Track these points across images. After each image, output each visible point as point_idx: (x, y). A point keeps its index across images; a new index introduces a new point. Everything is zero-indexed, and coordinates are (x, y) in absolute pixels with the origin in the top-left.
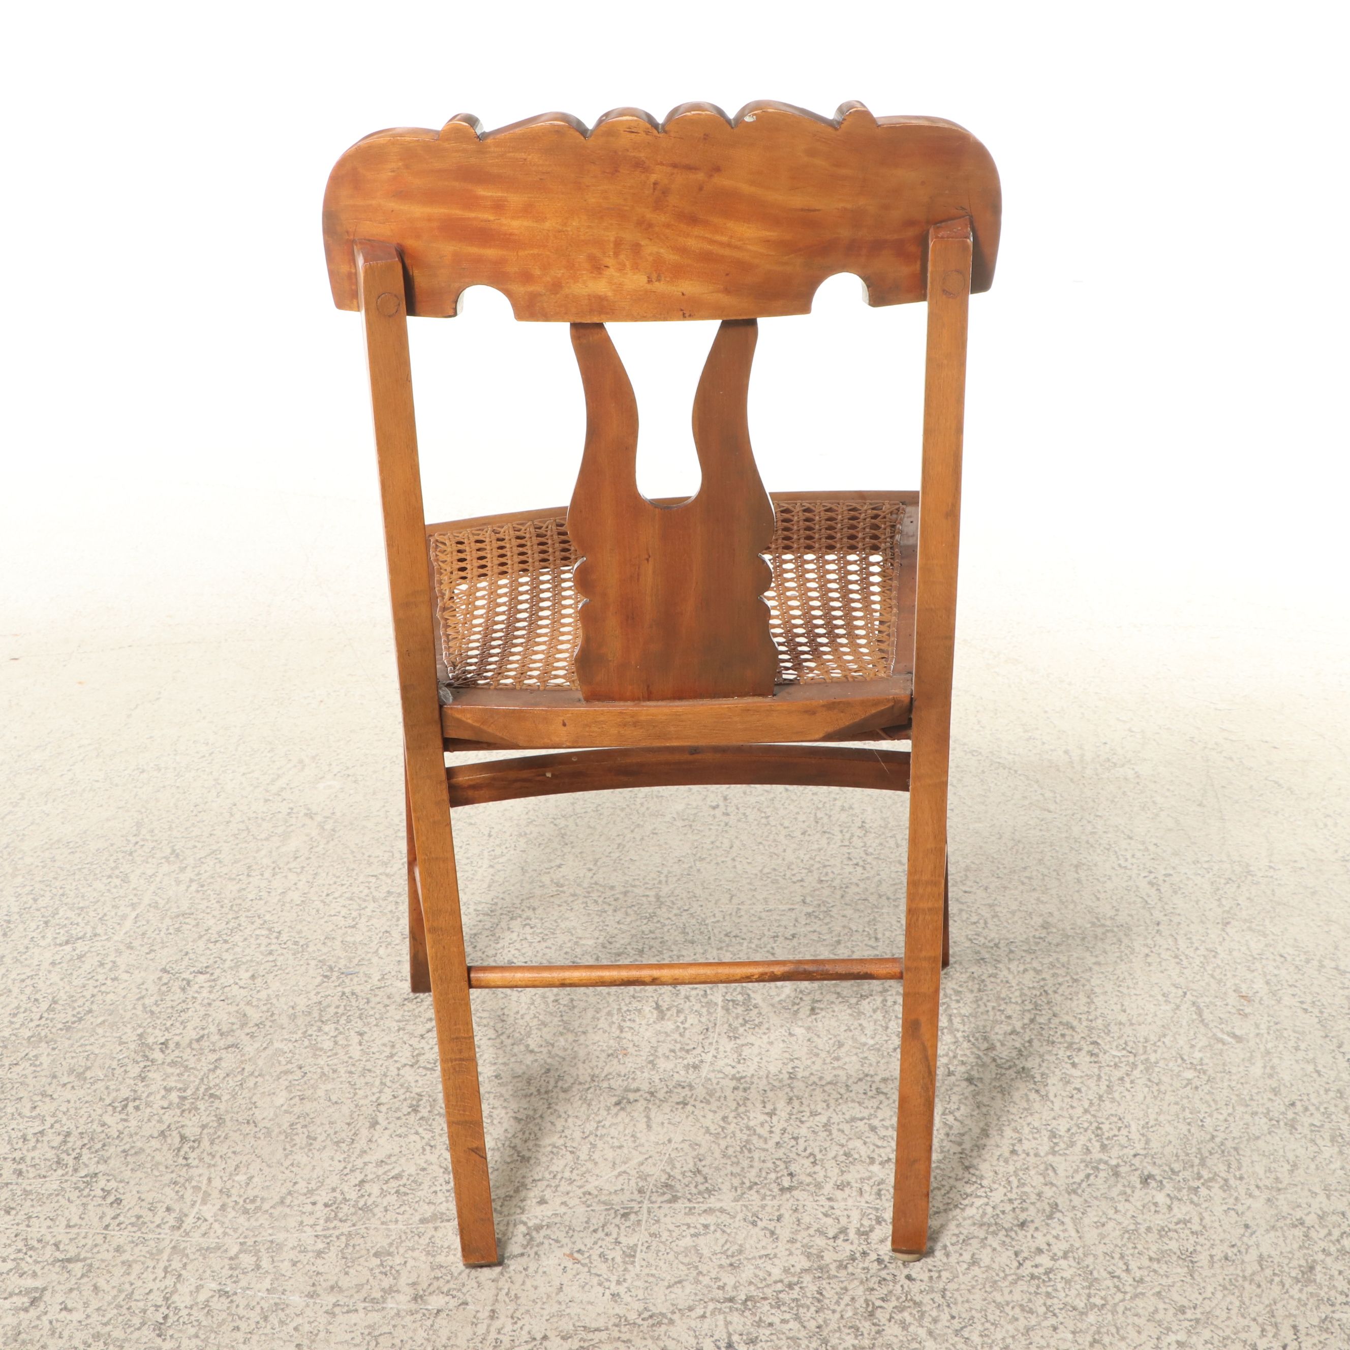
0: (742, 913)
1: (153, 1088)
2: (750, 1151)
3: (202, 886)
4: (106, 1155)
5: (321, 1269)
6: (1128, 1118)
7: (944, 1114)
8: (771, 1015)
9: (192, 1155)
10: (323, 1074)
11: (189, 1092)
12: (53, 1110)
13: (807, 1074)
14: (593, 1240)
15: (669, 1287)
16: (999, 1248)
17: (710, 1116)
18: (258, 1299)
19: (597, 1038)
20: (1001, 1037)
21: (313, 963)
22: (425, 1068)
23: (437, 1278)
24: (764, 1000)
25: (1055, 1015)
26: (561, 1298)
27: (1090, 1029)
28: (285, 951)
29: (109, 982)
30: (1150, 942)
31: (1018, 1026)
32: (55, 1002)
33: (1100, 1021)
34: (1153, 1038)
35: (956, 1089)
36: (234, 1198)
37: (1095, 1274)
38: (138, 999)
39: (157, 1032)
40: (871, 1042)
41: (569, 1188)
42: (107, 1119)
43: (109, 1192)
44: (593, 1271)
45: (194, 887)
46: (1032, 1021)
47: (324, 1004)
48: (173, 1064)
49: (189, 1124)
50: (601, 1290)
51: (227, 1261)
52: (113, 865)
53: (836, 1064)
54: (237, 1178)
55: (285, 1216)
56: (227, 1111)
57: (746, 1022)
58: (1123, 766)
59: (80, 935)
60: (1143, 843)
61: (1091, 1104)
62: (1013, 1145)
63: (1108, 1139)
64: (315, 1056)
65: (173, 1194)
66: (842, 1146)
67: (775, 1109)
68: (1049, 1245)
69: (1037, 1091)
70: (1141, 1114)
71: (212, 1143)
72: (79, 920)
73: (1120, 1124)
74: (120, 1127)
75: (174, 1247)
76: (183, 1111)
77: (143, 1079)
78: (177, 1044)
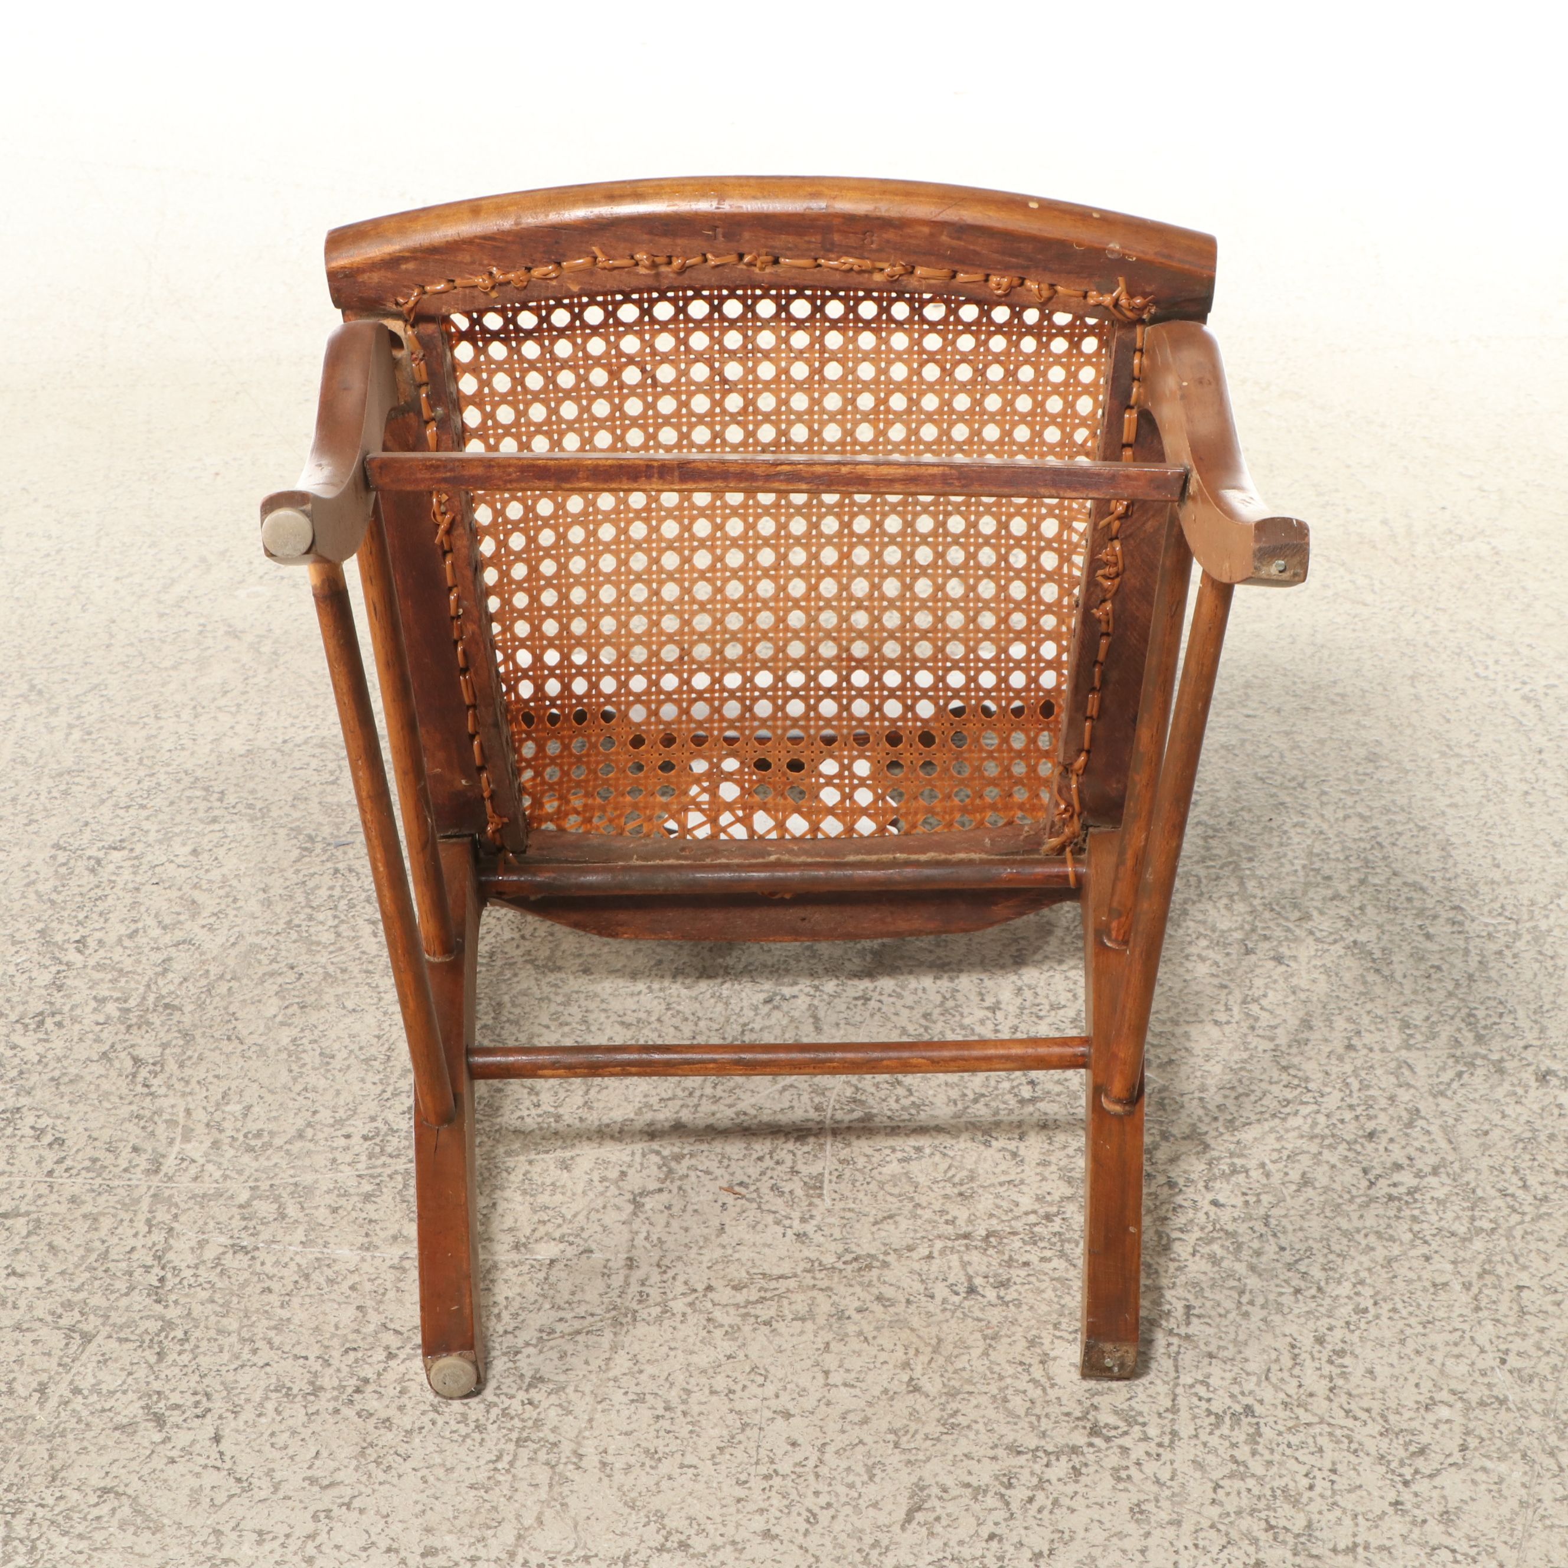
1: (77, 999)
3: (90, 733)
4: (29, 1084)
5: (374, 1216)
6: (1512, 1002)
7: (1244, 1002)
9: (155, 1082)
10: (327, 975)
11: (132, 1003)
14: (759, 1170)
15: (875, 1223)
16: (1340, 1165)
17: (905, 1013)
18: (290, 1254)
20: (1319, 904)
21: (282, 832)
23: (543, 1222)
25: (1395, 874)
26: (724, 1239)
27: (1449, 890)
28: (235, 818)
30: (1529, 775)
31: (1343, 889)
33: (1462, 880)
34: (1542, 900)
35: (1258, 971)
36: (229, 1133)
37: (1480, 1192)
38: (28, 885)
39: (66, 927)
41: (714, 1108)
42: (18, 1039)
43: (43, 1131)
44: (765, 1207)
46: (1362, 882)
47: (311, 884)
48: (99, 967)
49: (143, 1042)
50: (780, 1230)
51: (235, 1210)
54: (227, 1108)
55: (309, 1153)
56: (194, 1025)
58: (1472, 539)
60: (1511, 644)
61: (1458, 985)
62: (1349, 1038)
63: (1485, 1028)
64: (309, 951)
65: (139, 1131)
67: (998, 1002)
68: (1411, 1159)
69: (1377, 971)
70: (1531, 996)
71: (181, 1065)
73: (1501, 1009)
74: (40, 1048)
75: (154, 1196)
76: (129, 1027)
77: (60, 989)
78: (100, 942)
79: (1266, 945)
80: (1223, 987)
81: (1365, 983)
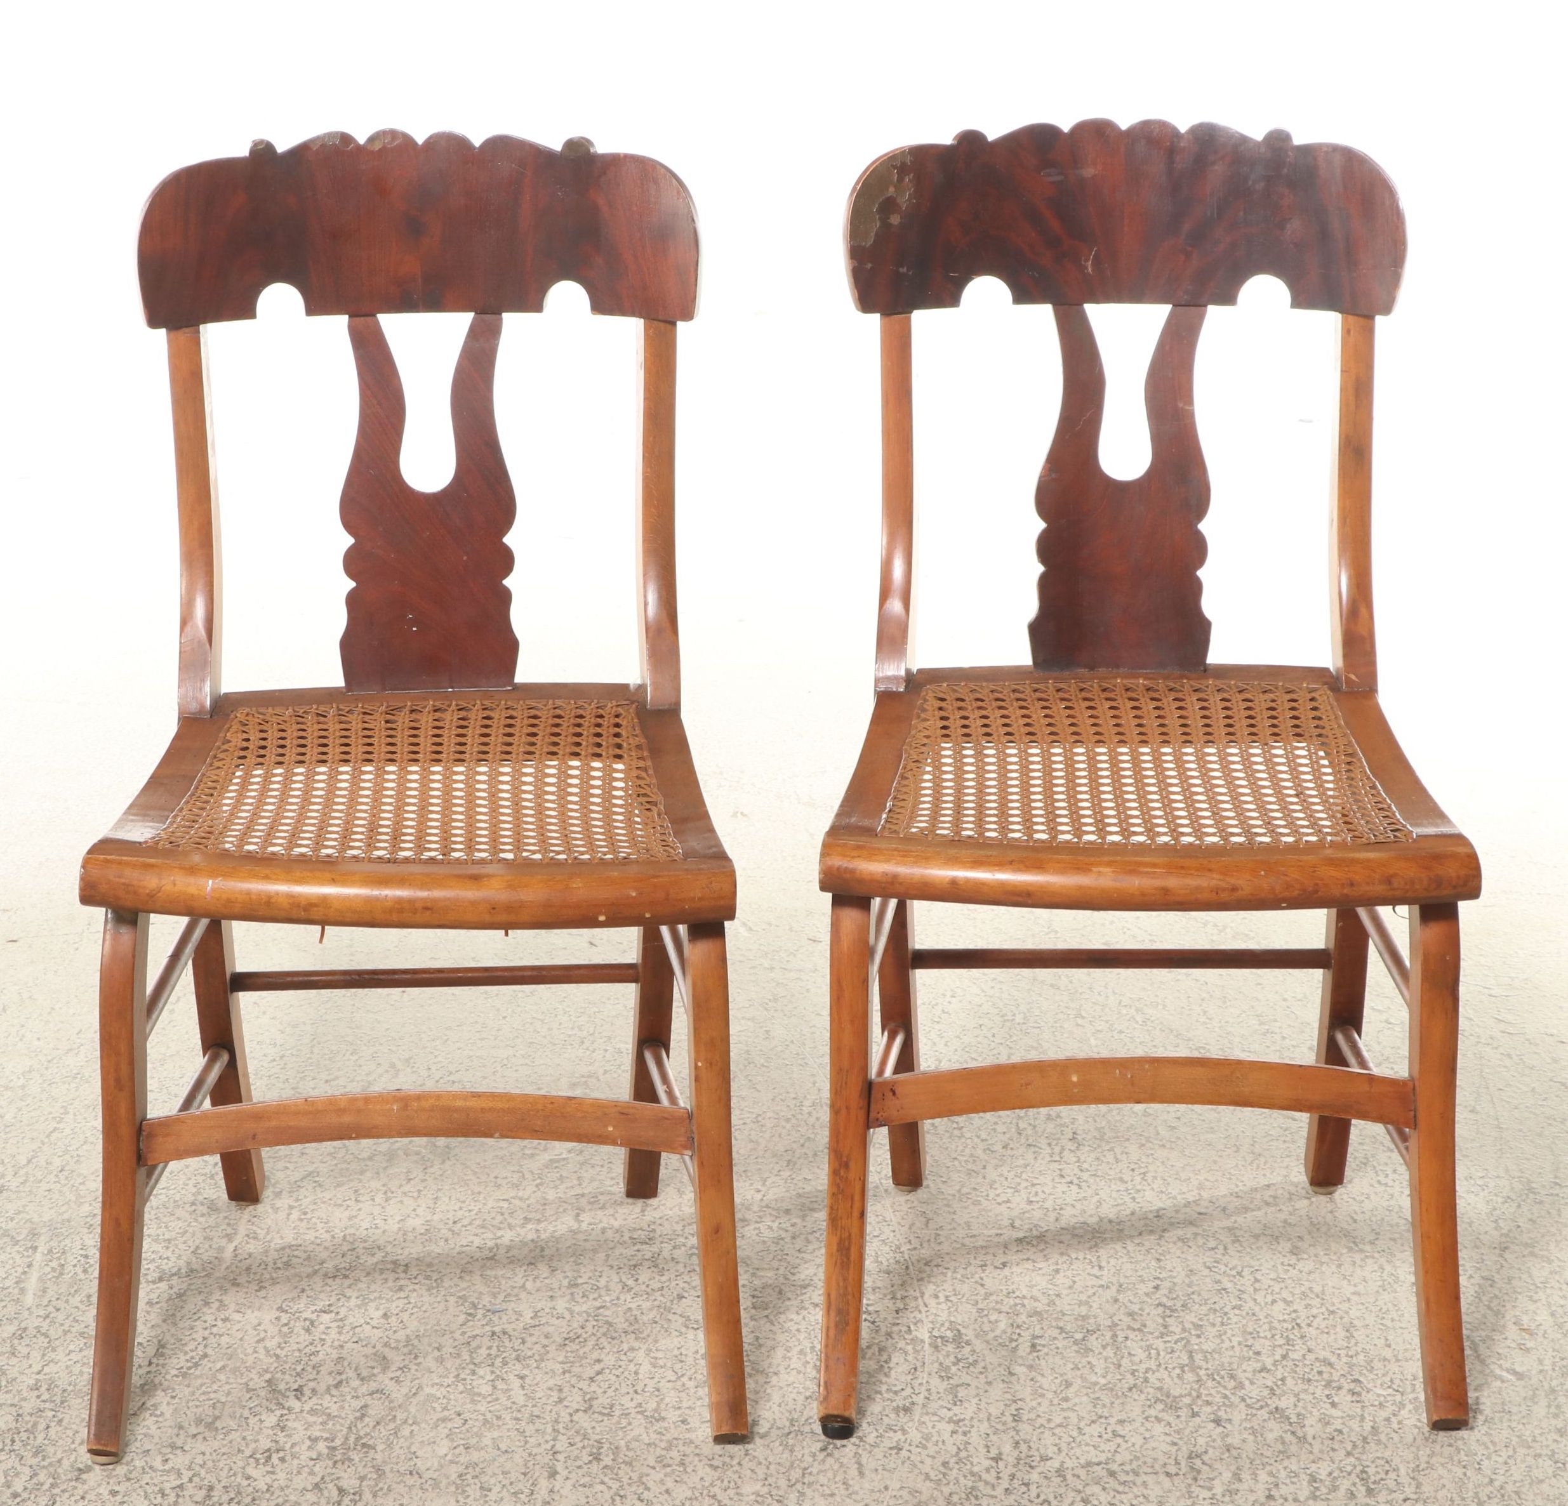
0: (942, 1239)
1: (296, 1438)
2: (977, 1498)
3: (305, 1213)
6: (1396, 1461)
7: (1190, 1457)
8: (987, 1352)
10: (486, 1421)
11: (338, 1442)
12: (187, 1462)
13: (1032, 1416)
17: (929, 1461)
19: (791, 1379)
20: (1250, 1375)
21: (452, 1300)
22: (600, 1413)
24: (977, 1336)
25: (1309, 1351)
27: (1351, 1366)
28: (417, 1287)
29: (219, 1323)
31: (1269, 1363)
32: (163, 1347)
33: (1361, 1357)
35: (1201, 1431)
38: (258, 1342)
39: (287, 1377)
40: (1103, 1381)
42: (250, 1471)
45: (295, 1215)
46: (1284, 1357)
47: (474, 1345)
48: (312, 1412)
49: (346, 1476)
52: (194, 1190)
53: (1065, 1405)
56: (384, 1462)
57: (959, 1360)
59: (174, 1270)
61: (1355, 1446)
62: (1269, 1490)
63: (1375, 1482)
64: (473, 1401)
66: (1079, 1492)
67: (1000, 1454)
69: (1293, 1433)
70: (1411, 1457)
71: (375, 1496)
72: (169, 1253)
73: (1387, 1467)
74: (268, 1479)
76: (335, 1462)
77: (283, 1429)
78: (313, 1390)
79: (1208, 1409)
80: (1175, 1444)
81: (1283, 1443)
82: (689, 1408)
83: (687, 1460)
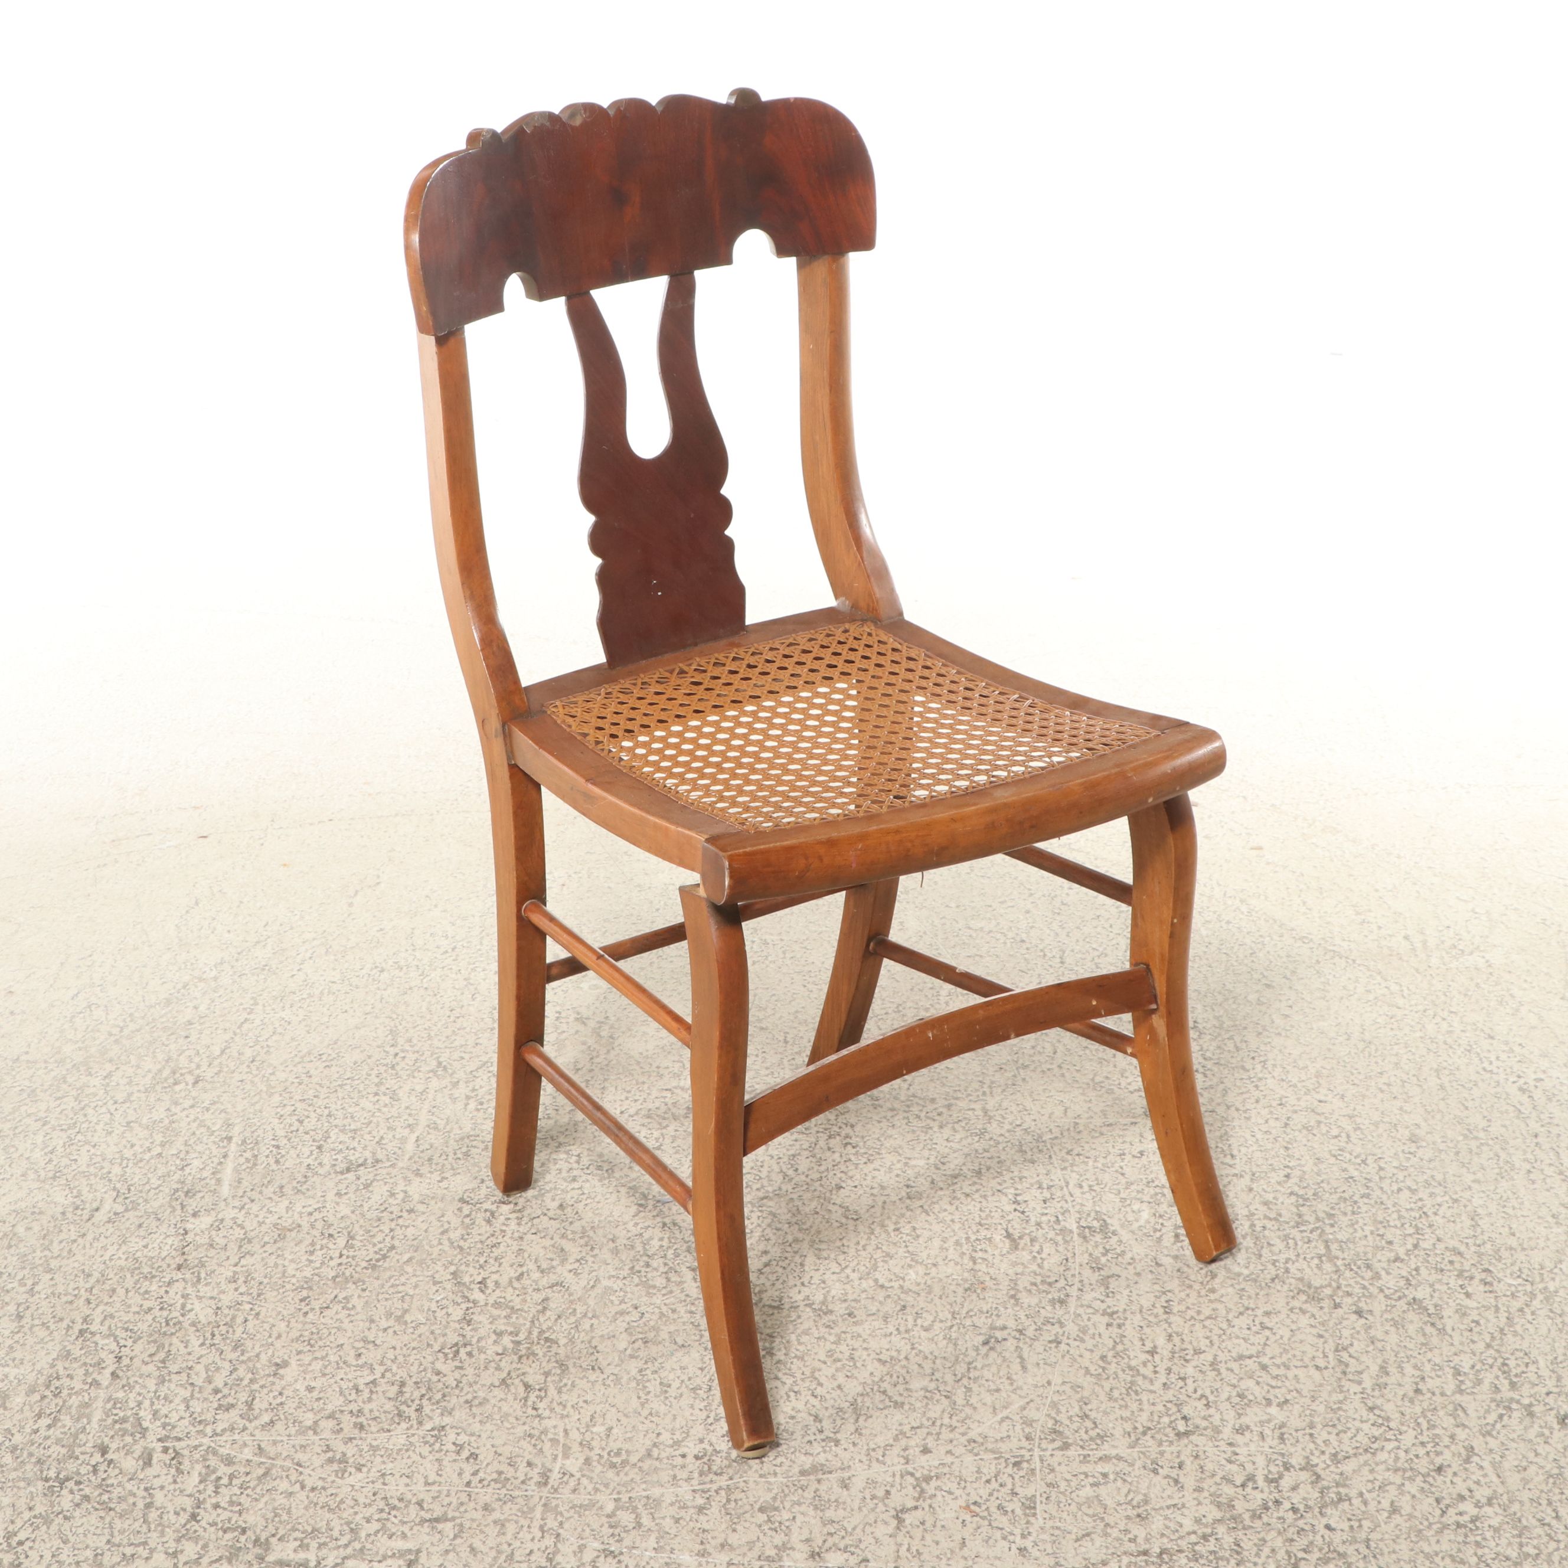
0: (1081, 1128)
1: (482, 1332)
2: (1136, 1393)
4: (450, 1406)
5: (706, 1526)
6: (1534, 1353)
7: (1337, 1350)
8: (1133, 1242)
9: (541, 1405)
10: (662, 1315)
11: (522, 1337)
12: (379, 1357)
13: (1182, 1308)
14: (988, 1491)
15: (1077, 1540)
16: (1418, 1495)
17: (1087, 1354)
18: (646, 1559)
19: (949, 1271)
20: (1385, 1265)
21: (623, 1190)
22: (770, 1306)
23: (831, 1534)
24: (1122, 1226)
25: (1439, 1240)
26: (966, 1552)
27: (1480, 1255)
28: (589, 1177)
29: (405, 1214)
30: (1529, 1156)
31: (1401, 1252)
32: (352, 1238)
33: (1488, 1246)
34: (1549, 1265)
35: (1345, 1323)
36: (597, 1451)
37: (1524, 1522)
38: (443, 1233)
39: (471, 1269)
40: (1246, 1272)
41: (951, 1436)
42: (439, 1366)
43: (461, 1447)
44: (994, 1524)
46: (1416, 1246)
47: (646, 1236)
48: (497, 1305)
49: (531, 1371)
50: (1006, 1544)
51: (604, 1519)
53: (1212, 1296)
54: (595, 1430)
55: (656, 1469)
56: (567, 1357)
57: (1107, 1251)
58: (1471, 953)
59: (360, 1161)
60: (1507, 1043)
61: (1493, 1338)
62: (1417, 1383)
63: (1516, 1375)
64: (648, 1294)
65: (531, 1448)
66: (1235, 1386)
67: (1155, 1347)
68: (1471, 1491)
69: (1433, 1324)
70: (1548, 1348)
71: (560, 1392)
72: (355, 1144)
73: (1527, 1360)
74: (457, 1375)
75: (545, 1505)
76: (520, 1357)
77: (469, 1323)
78: (497, 1283)
79: (1349, 1300)
80: (1321, 1336)
81: (1424, 1335)
82: (855, 1300)
83: (857, 1354)
